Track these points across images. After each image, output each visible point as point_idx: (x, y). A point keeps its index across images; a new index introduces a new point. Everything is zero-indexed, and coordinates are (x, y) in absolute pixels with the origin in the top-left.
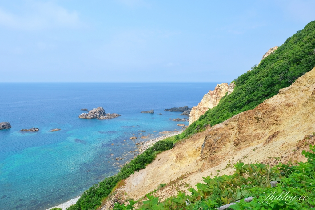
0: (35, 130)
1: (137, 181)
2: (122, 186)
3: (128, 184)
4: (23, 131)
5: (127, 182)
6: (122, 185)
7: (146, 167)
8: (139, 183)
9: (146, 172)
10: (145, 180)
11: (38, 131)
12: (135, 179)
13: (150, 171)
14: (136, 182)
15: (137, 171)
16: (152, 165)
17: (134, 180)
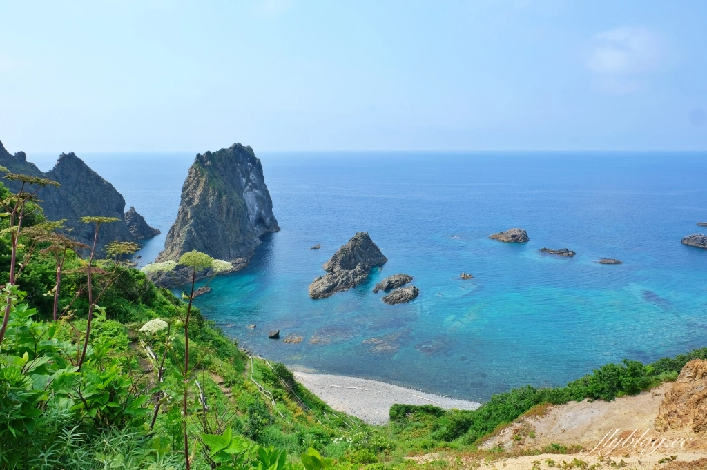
0: (566, 254)
1: (572, 420)
2: (537, 416)
3: (551, 417)
4: (544, 251)
5: (552, 412)
6: (538, 414)
7: (616, 398)
8: (575, 427)
9: (606, 410)
10: (592, 428)
11: (572, 256)
12: (571, 415)
13: (616, 412)
14: (570, 422)
15: (591, 400)
16: (630, 402)
17: (568, 414)
